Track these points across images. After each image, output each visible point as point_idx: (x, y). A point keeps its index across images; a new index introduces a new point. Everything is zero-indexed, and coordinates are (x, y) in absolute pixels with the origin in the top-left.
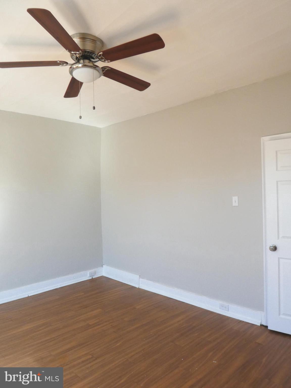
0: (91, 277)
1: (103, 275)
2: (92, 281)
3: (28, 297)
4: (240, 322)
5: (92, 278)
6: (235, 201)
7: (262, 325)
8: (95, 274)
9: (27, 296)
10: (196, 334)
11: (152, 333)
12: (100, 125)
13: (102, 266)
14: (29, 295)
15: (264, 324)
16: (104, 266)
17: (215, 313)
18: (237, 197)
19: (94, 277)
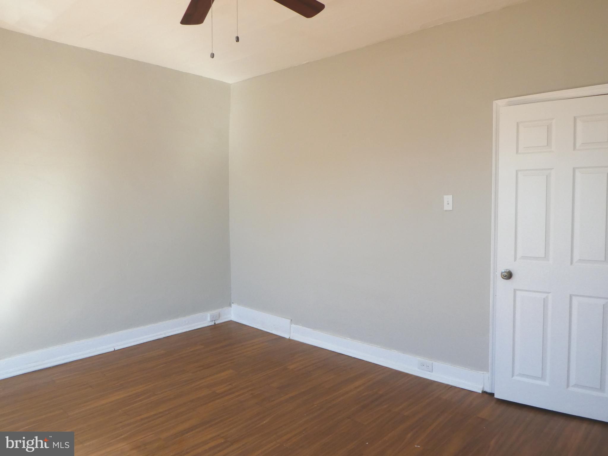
0: (213, 322)
1: (232, 320)
2: (215, 328)
3: (115, 351)
4: (451, 387)
5: (215, 323)
6: (448, 202)
7: (484, 392)
8: (219, 317)
9: (112, 350)
10: (385, 406)
11: (316, 405)
12: (230, 80)
13: (230, 305)
14: (117, 348)
15: (488, 390)
16: (232, 304)
17: (411, 375)
18: (452, 196)
19: (217, 322)
